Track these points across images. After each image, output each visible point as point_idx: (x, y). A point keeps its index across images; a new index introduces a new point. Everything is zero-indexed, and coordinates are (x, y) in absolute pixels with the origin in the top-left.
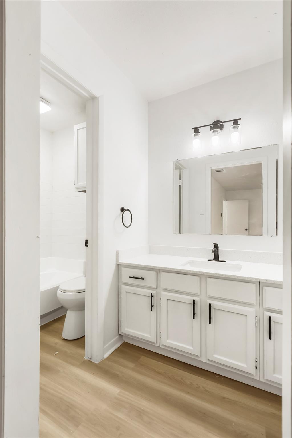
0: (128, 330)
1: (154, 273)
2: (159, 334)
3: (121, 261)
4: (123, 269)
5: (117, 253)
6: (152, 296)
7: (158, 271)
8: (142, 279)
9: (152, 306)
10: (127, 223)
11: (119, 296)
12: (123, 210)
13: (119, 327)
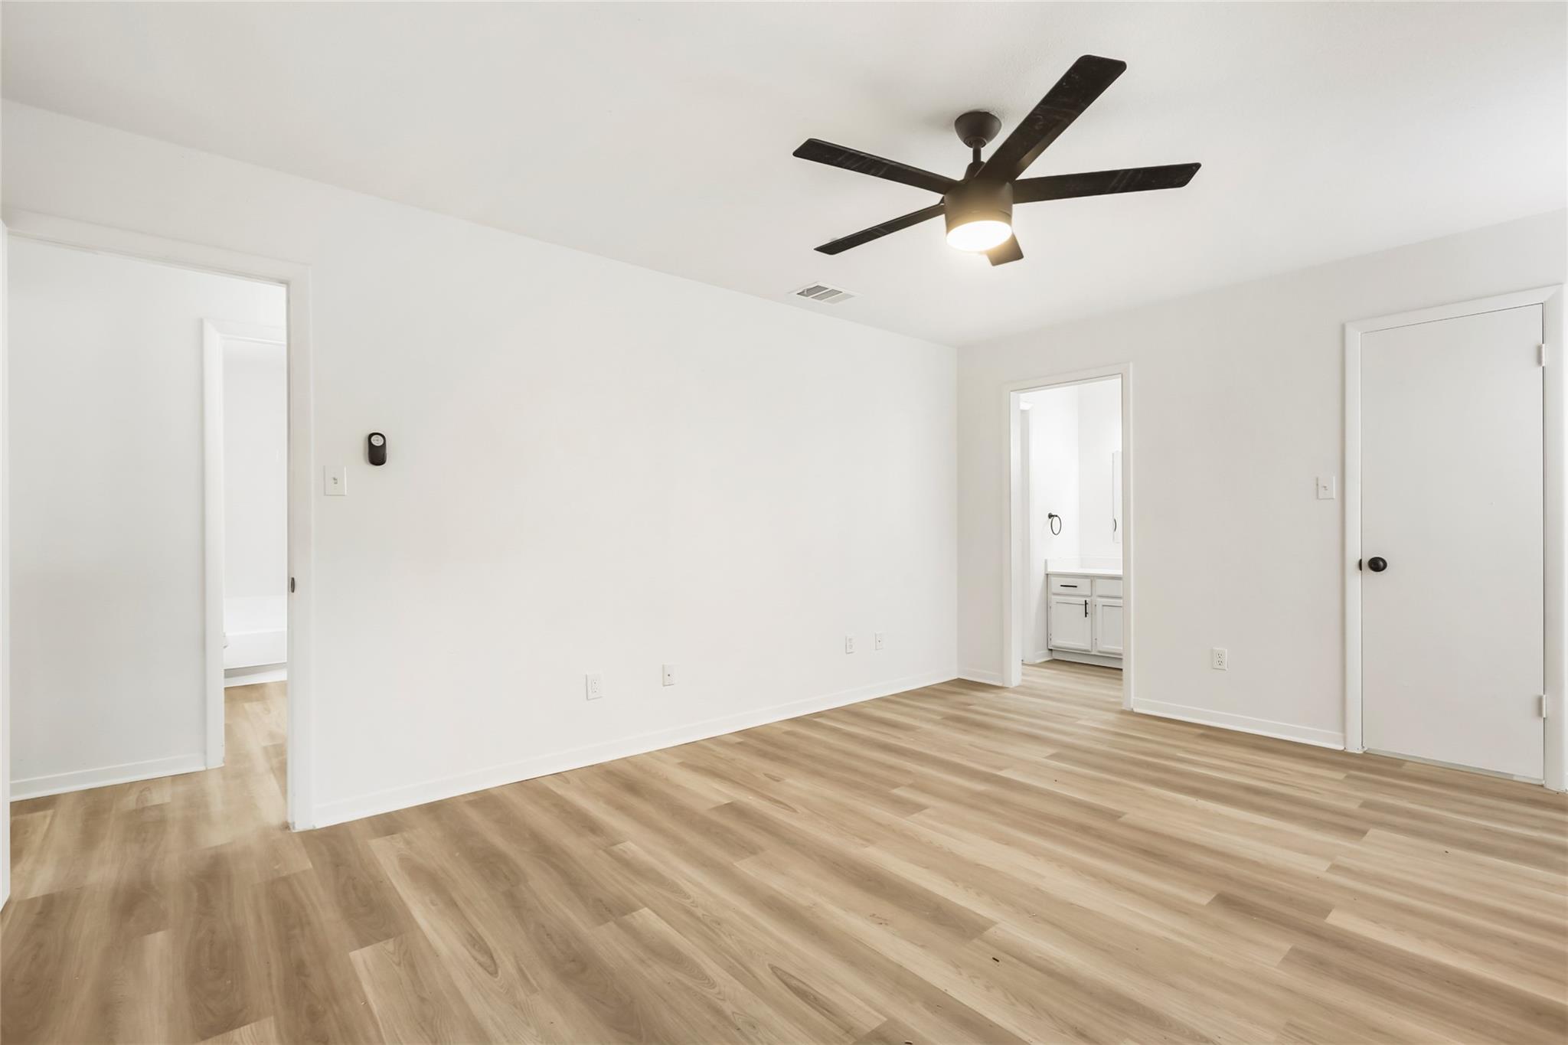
0: (1058, 641)
1: (1088, 581)
2: (1094, 641)
3: (1050, 570)
4: (1053, 579)
5: (1046, 562)
6: (1086, 604)
7: (1092, 578)
8: (1076, 587)
9: (1086, 613)
10: (1056, 530)
11: (1048, 607)
12: (1051, 516)
13: (1048, 639)
